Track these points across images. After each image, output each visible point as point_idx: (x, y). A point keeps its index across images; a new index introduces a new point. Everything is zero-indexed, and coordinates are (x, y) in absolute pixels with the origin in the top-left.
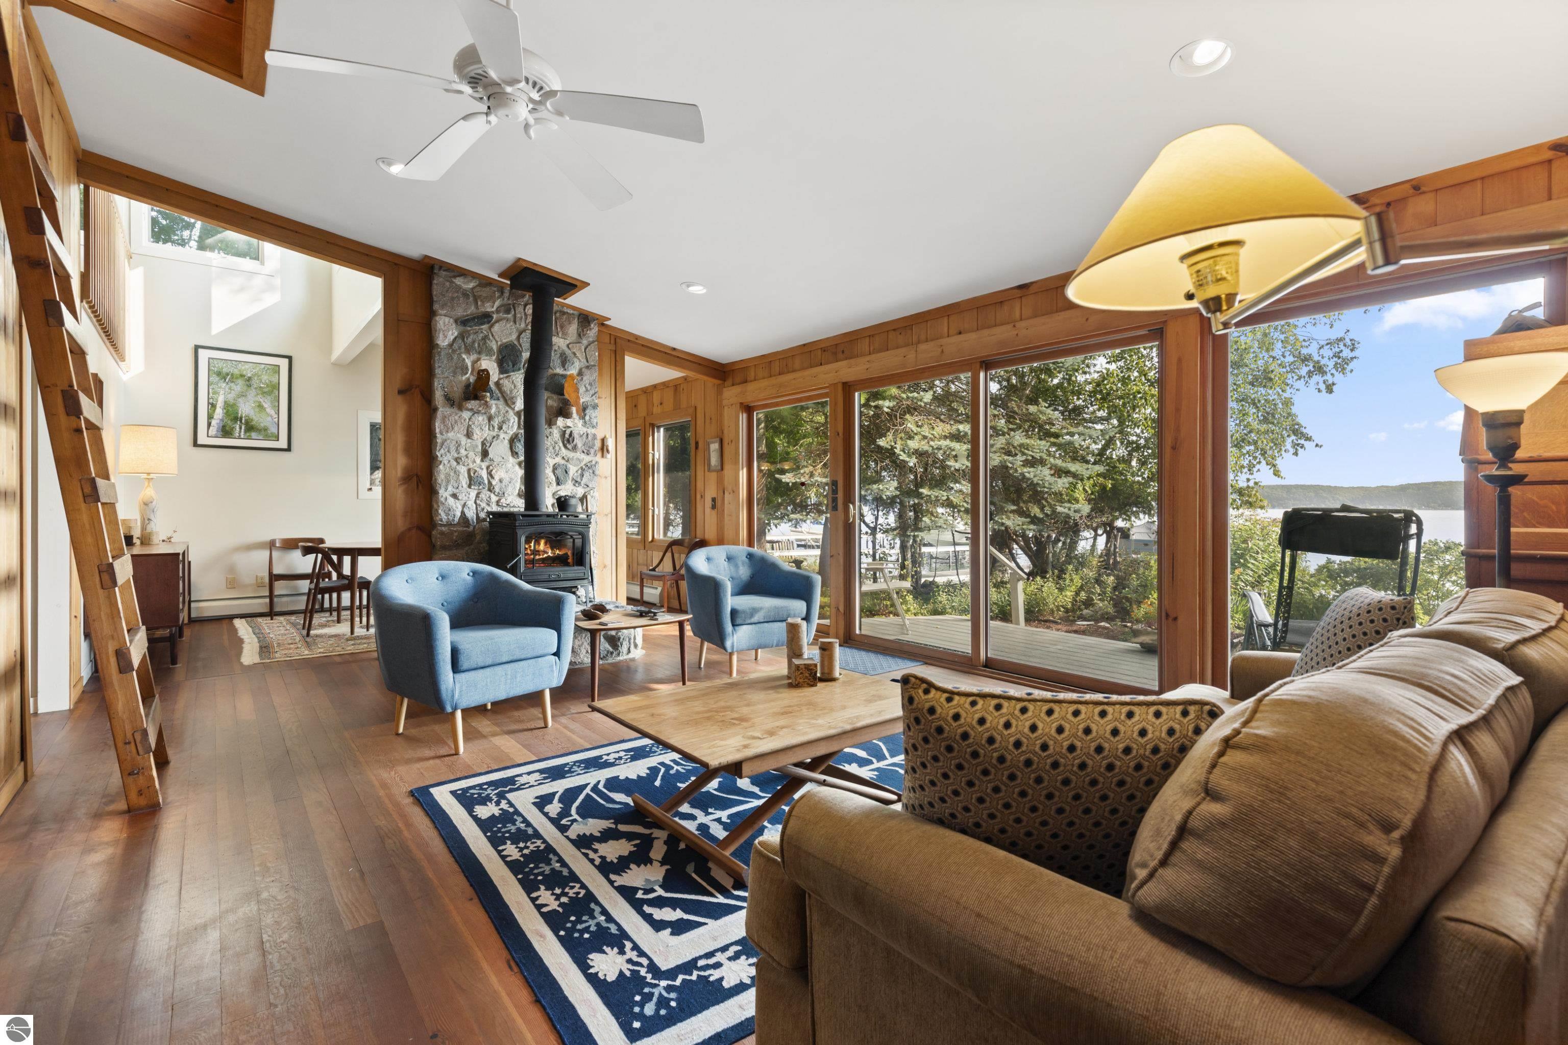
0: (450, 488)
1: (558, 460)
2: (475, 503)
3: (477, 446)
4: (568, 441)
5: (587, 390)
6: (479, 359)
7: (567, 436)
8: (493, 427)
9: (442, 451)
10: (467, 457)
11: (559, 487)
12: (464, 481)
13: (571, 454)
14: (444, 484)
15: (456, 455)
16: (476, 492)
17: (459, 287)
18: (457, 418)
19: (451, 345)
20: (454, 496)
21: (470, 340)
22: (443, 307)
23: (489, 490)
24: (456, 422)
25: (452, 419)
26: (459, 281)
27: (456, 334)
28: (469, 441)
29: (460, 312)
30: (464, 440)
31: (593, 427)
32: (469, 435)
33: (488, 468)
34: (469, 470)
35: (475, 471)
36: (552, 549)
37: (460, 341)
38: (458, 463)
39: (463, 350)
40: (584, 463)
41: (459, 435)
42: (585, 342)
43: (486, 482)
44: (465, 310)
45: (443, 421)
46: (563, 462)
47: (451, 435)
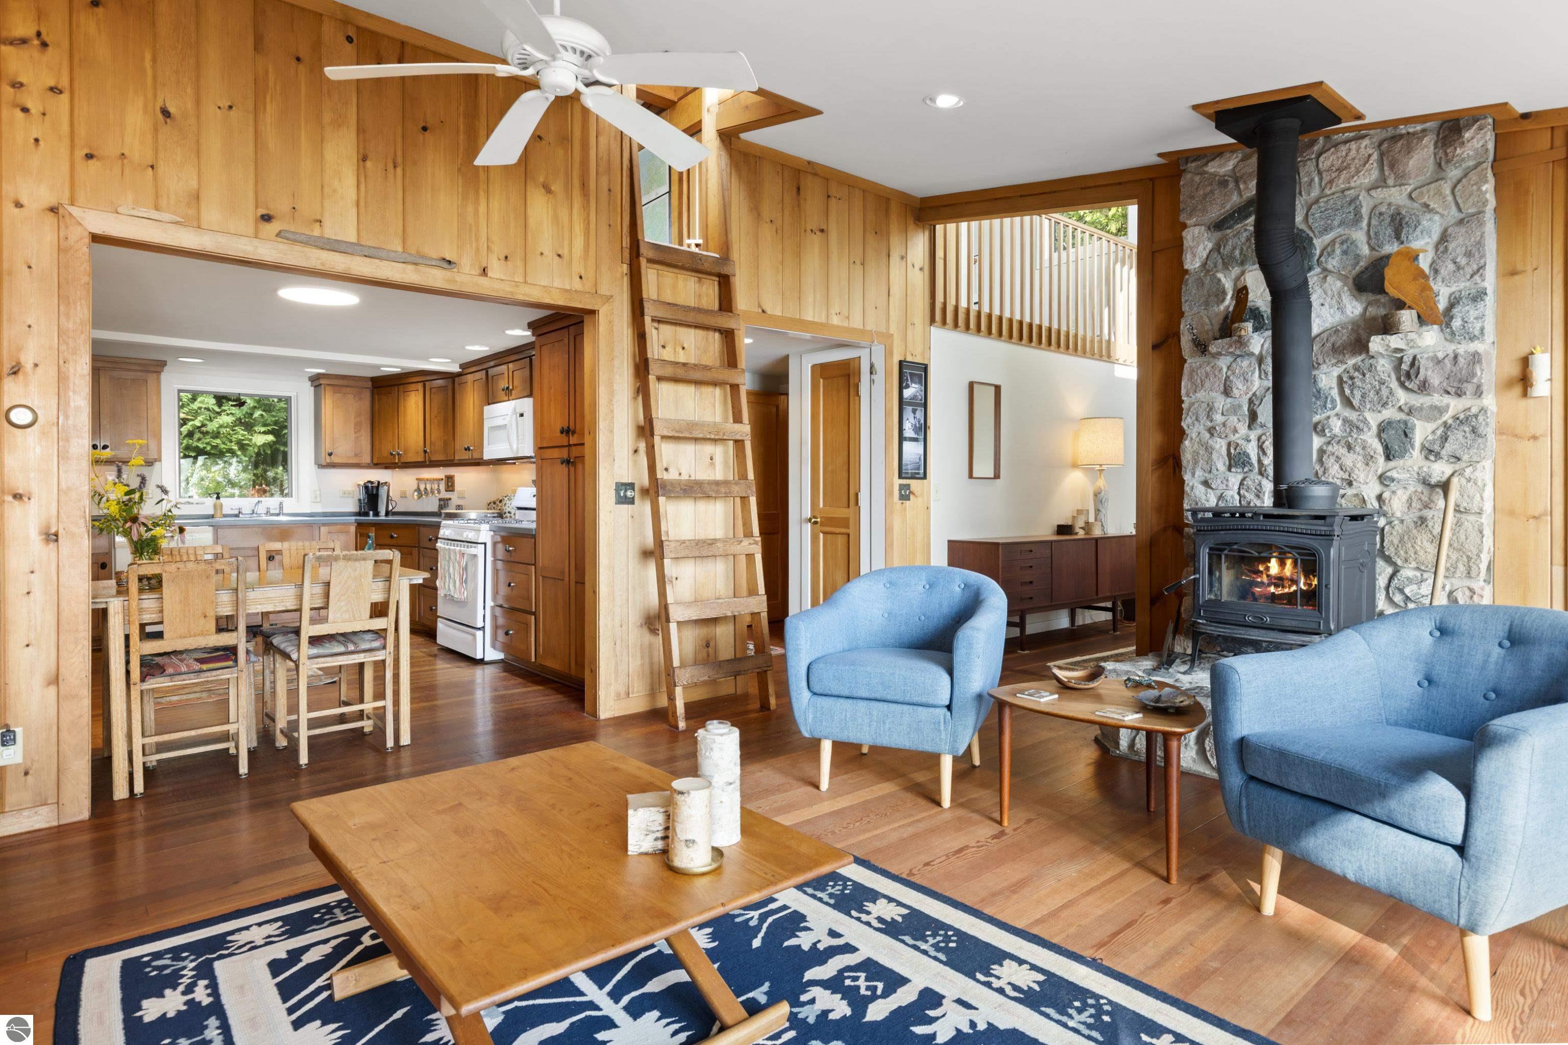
0: (1199, 473)
1: (1389, 413)
2: (1239, 493)
3: (1240, 406)
4: (1408, 375)
5: (1459, 268)
6: (1243, 273)
7: (1405, 367)
8: (1266, 374)
9: (1189, 420)
10: (1224, 425)
11: (1392, 464)
12: (1221, 464)
13: (1417, 400)
14: (1190, 467)
15: (1209, 424)
16: (1240, 477)
17: (1215, 175)
18: (1208, 369)
19: (1204, 265)
20: (1206, 484)
21: (1229, 247)
22: (1190, 216)
23: (1261, 473)
24: (1207, 375)
25: (1201, 372)
26: (1213, 168)
27: (1210, 246)
28: (1229, 400)
29: (1215, 213)
30: (1221, 402)
31: (1472, 339)
32: (1227, 392)
33: (1259, 439)
34: (1229, 444)
35: (1238, 445)
36: (1307, 576)
37: (1215, 255)
38: (1212, 435)
39: (1220, 266)
40: (1451, 412)
41: (1213, 394)
42: (1454, 173)
43: (1254, 460)
44: (1223, 206)
45: (1191, 377)
46: (1401, 416)
47: (1201, 395)
